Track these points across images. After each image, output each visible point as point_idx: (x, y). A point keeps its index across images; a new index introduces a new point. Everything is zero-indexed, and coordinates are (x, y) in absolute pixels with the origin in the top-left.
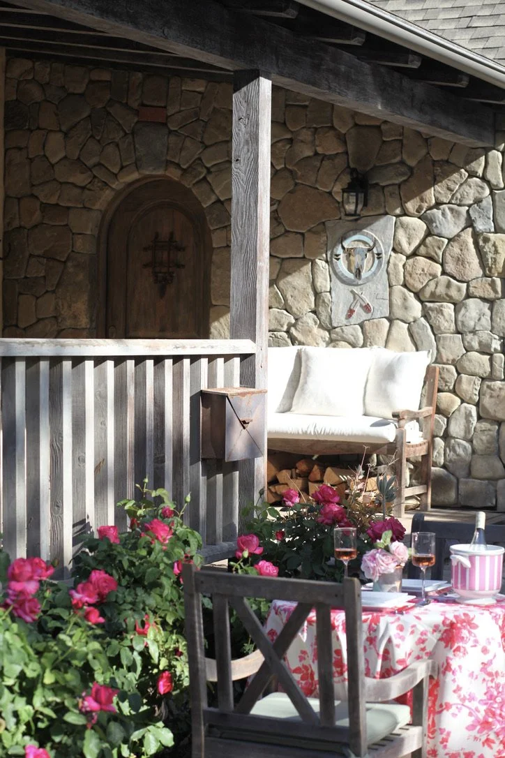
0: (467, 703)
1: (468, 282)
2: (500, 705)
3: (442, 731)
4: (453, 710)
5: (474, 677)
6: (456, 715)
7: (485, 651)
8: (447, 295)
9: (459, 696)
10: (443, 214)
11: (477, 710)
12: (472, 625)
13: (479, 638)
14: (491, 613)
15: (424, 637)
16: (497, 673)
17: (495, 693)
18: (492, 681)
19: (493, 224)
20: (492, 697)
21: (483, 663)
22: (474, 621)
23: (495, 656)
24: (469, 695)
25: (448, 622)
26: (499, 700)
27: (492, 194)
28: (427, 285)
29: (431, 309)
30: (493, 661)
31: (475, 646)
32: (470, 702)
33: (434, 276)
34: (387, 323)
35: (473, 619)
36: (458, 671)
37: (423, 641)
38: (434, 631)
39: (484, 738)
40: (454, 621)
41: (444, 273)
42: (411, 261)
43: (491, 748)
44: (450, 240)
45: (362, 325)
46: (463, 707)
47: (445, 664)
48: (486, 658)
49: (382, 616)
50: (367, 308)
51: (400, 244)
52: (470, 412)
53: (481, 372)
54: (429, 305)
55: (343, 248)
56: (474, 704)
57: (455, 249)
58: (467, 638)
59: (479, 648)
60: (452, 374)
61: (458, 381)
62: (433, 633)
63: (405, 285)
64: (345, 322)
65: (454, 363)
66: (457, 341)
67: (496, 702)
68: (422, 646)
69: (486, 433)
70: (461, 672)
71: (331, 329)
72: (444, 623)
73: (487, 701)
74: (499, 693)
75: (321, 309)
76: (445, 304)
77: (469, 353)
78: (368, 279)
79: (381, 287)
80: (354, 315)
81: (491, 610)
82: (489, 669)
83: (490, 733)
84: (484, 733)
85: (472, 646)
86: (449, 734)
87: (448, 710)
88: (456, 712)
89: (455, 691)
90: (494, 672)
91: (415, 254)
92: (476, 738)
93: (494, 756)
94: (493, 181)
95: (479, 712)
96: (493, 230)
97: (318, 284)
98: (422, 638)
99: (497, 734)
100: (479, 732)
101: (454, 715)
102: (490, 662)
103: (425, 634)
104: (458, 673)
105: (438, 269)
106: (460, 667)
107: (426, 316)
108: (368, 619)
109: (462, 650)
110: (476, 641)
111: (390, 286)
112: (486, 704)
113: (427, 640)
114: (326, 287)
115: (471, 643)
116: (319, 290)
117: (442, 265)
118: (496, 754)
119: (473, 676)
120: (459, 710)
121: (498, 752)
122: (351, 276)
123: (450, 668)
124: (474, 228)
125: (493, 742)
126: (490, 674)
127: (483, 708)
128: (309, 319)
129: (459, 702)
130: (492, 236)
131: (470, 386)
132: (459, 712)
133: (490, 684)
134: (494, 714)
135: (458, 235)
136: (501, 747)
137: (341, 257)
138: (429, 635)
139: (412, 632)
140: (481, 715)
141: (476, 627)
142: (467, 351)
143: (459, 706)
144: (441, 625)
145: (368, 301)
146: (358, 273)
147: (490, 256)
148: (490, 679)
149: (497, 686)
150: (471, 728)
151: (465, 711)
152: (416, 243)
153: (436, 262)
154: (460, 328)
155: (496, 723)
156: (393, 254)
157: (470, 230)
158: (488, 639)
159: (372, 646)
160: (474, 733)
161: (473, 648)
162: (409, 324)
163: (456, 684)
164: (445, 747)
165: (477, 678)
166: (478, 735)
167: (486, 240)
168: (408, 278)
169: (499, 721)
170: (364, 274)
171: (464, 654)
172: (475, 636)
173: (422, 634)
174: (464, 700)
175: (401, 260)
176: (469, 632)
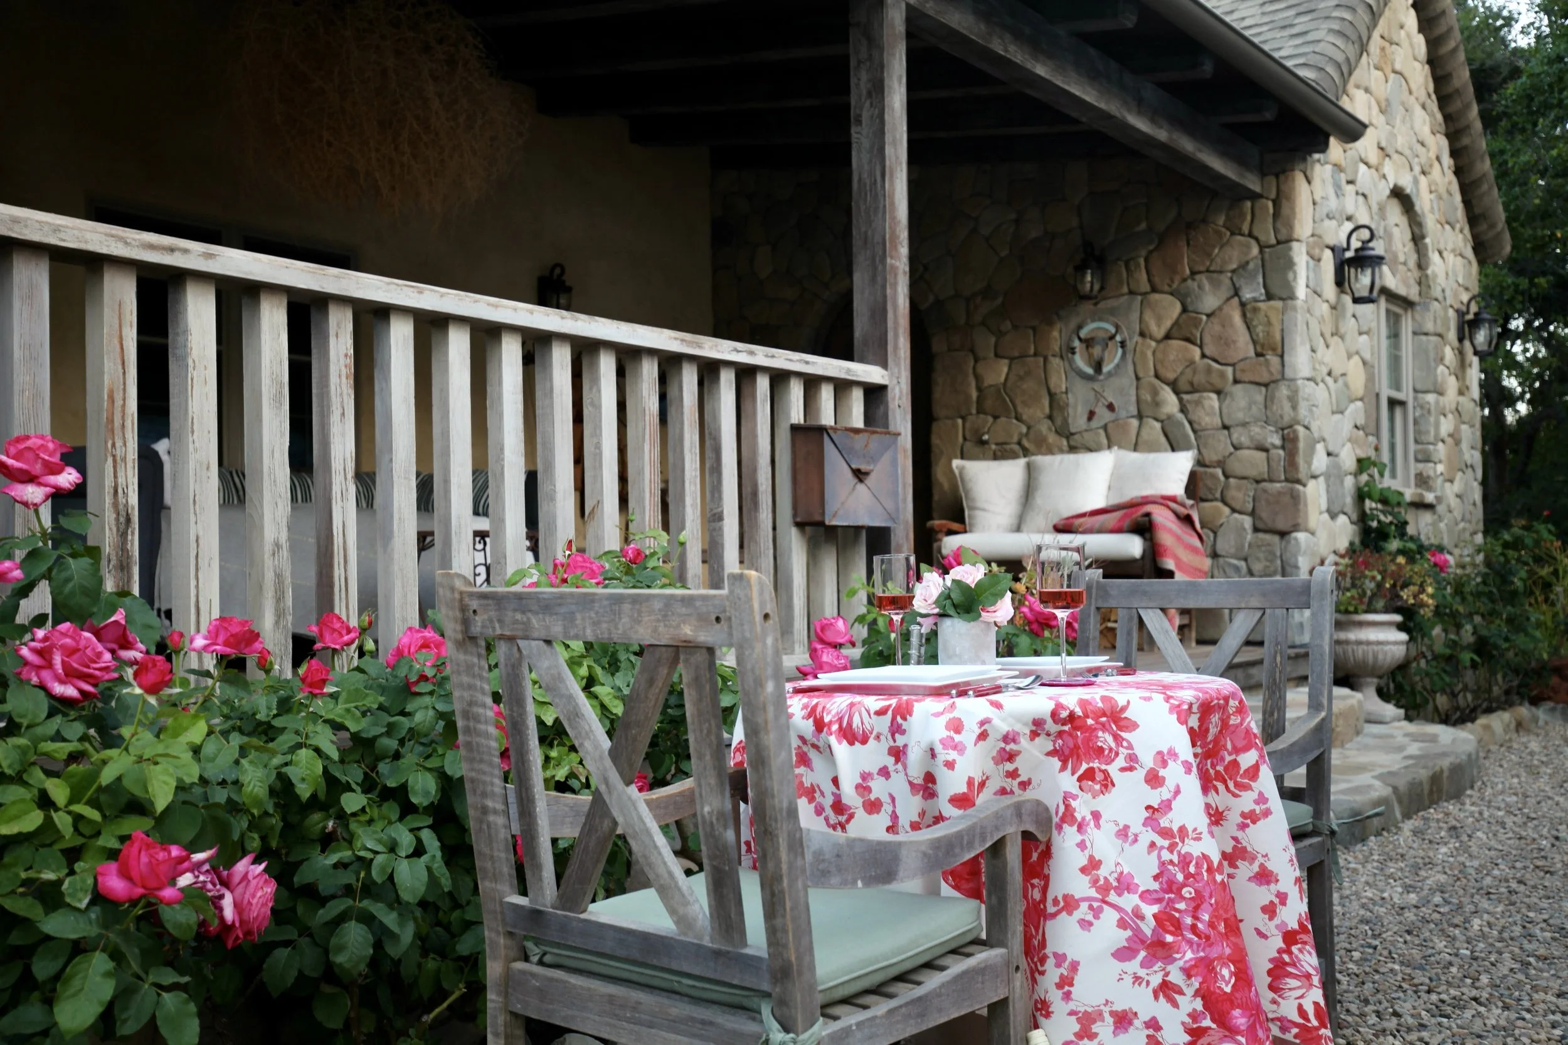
0: (1113, 897)
1: (1233, 365)
2: (1193, 904)
3: (1060, 959)
4: (1083, 912)
5: (1131, 838)
6: (1090, 924)
7: (1154, 779)
8: (1208, 382)
9: (1095, 882)
10: (1200, 287)
11: (1138, 915)
12: (1122, 723)
13: (1138, 751)
14: (1168, 699)
15: (1011, 747)
16: (1182, 830)
17: (1180, 877)
18: (1171, 848)
19: (1263, 291)
20: (1172, 887)
21: (1148, 808)
22: (1127, 714)
23: (1177, 792)
24: (1118, 880)
25: (1064, 714)
26: (1188, 892)
27: (1261, 252)
28: (1182, 373)
29: (1188, 401)
30: (1174, 805)
31: (1130, 769)
32: (1120, 895)
33: (1192, 363)
34: (1135, 423)
35: (1124, 709)
36: (1092, 823)
37: (1011, 757)
38: (1034, 735)
39: (1156, 980)
40: (1079, 712)
41: (1203, 356)
42: (1162, 346)
43: (1175, 1005)
44: (1208, 316)
45: (1105, 428)
46: (1105, 907)
47: (1062, 808)
48: (1155, 797)
49: (917, 701)
50: (1111, 407)
51: (1148, 327)
52: (1242, 524)
53: (1253, 473)
54: (1186, 397)
55: (1080, 339)
56: (1129, 901)
57: (1215, 327)
58: (1111, 750)
59: (1140, 774)
60: (1218, 479)
61: (1226, 487)
62: (1032, 739)
63: (1157, 376)
64: (1084, 427)
65: (1221, 464)
66: (1222, 438)
67: (1183, 898)
68: (1009, 767)
69: (1263, 549)
70: (1098, 826)
71: (1069, 436)
72: (1054, 714)
73: (1161, 895)
74: (1188, 876)
75: (1055, 414)
76: (1205, 394)
77: (1239, 452)
78: (1110, 374)
79: (1127, 380)
80: (1095, 418)
81: (1168, 693)
82: (1164, 822)
83: (1169, 968)
84: (1156, 968)
85: (1123, 770)
86: (1074, 966)
87: (1070, 913)
88: (1089, 917)
89: (1083, 870)
90: (1175, 829)
91: (1168, 337)
92: (1137, 979)
93: (1183, 1023)
94: (1262, 238)
95: (1142, 918)
96: (1263, 298)
97: (1052, 386)
98: (1008, 748)
99: (1188, 973)
100: (1143, 965)
101: (1085, 924)
102: (1167, 806)
103: (1014, 741)
104: (1091, 828)
105: (1197, 352)
106: (1096, 816)
107: (1183, 410)
108: (890, 706)
109: (1099, 776)
110: (1132, 758)
111: (1138, 378)
112: (1159, 901)
113: (1018, 753)
114: (1060, 387)
115: (1120, 762)
116: (1053, 390)
117: (1201, 347)
118: (1188, 1020)
119: (1126, 836)
120: (1097, 913)
121: (1189, 1015)
122: (1090, 371)
123: (1073, 816)
124: (1239, 298)
125: (1181, 993)
126: (1166, 833)
127: (1150, 910)
128: (1044, 427)
129: (1093, 893)
130: (1261, 305)
131: (1241, 494)
132: (1096, 917)
133: (1166, 856)
134: (1177, 927)
135: (1220, 308)
136: (1198, 1004)
137: (1077, 350)
138: (1024, 743)
139: (983, 736)
140: (1148, 927)
141: (1132, 726)
142: (1236, 448)
143: (1095, 904)
144: (1049, 721)
145: (1111, 399)
146: (1098, 366)
147: (1260, 329)
148: (1166, 843)
149: (1185, 861)
150: (1123, 954)
151: (1110, 916)
152: (1168, 324)
153: (1193, 343)
154: (1227, 422)
155: (1184, 946)
156: (1140, 340)
157: (1236, 299)
158: (1160, 753)
159: (899, 766)
160: (1134, 966)
161: (1128, 773)
162: (1162, 421)
163: (1087, 853)
164: (1067, 996)
165: (1135, 841)
166: (1142, 973)
167: (1256, 310)
168: (1159, 367)
169: (1190, 943)
170: (1106, 369)
171: (1106, 786)
172: (1130, 747)
173: (1006, 738)
174: (1105, 889)
175: (1150, 346)
176: (1116, 737)
